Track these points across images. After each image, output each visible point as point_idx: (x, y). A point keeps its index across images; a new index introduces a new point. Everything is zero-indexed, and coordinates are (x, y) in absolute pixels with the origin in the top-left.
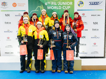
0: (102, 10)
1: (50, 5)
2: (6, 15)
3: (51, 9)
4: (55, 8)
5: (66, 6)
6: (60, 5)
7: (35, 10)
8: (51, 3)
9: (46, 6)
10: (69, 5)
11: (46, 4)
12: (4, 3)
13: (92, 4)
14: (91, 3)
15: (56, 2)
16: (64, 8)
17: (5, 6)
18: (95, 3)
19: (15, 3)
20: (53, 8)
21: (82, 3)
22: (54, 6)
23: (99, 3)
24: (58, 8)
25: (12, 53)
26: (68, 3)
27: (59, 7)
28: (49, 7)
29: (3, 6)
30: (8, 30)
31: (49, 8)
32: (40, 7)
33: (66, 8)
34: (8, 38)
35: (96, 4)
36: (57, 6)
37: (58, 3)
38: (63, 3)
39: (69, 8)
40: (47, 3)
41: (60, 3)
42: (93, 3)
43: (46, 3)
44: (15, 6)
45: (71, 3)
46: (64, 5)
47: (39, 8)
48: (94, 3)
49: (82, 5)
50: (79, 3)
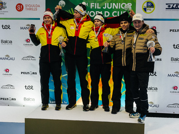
2: (3, 26)
3: (89, 15)
5: (120, 10)
6: (107, 9)
8: (89, 5)
12: (1, 4)
13: (173, 8)
14: (169, 6)
15: (100, 3)
16: (115, 14)
17: (3, 10)
19: (20, 4)
20: (92, 14)
22: (95, 10)
25: (13, 99)
27: (105, 12)
30: (7, 56)
34: (7, 70)
36: (103, 11)
37: (102, 4)
38: (114, 4)
41: (106, 5)
42: (174, 6)
44: (20, 11)
46: (115, 9)
48: (175, 5)
50: (145, 5)
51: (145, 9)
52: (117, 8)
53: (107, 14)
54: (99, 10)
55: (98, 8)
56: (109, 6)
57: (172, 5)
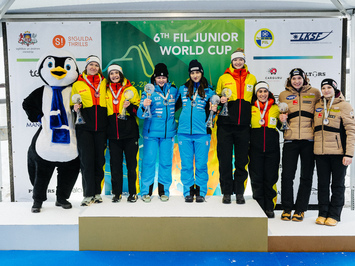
0: (330, 57)
1: (169, 43)
2: (31, 72)
3: (171, 53)
4: (185, 50)
5: (220, 44)
6: (199, 43)
7: (123, 59)
8: (172, 36)
9: (158, 45)
10: (229, 43)
11: (156, 39)
12: (27, 37)
13: (301, 40)
14: (296, 37)
15: (189, 32)
16: (212, 50)
17: (31, 46)
18: (310, 37)
19: (60, 37)
20: (176, 51)
21: (270, 36)
22: (181, 44)
23: (321, 36)
24: (194, 51)
25: (49, 191)
26: (226, 37)
27: (197, 47)
28: (166, 48)
29: (25, 46)
31: (165, 51)
32: (139, 48)
33: (220, 51)
35: (312, 40)
36: (191, 44)
37: (193, 35)
38: (210, 34)
39: (227, 50)
40: (159, 36)
41: (198, 37)
42: (303, 37)
43: (156, 36)
44: (60, 47)
45: (234, 36)
46: (212, 43)
47: (135, 52)
48: (305, 35)
49: (269, 41)
50: (259, 36)
51: (259, 42)
52: (215, 40)
53: (200, 50)
54: (188, 44)
55: (186, 41)
56: (203, 38)
57: (299, 36)
